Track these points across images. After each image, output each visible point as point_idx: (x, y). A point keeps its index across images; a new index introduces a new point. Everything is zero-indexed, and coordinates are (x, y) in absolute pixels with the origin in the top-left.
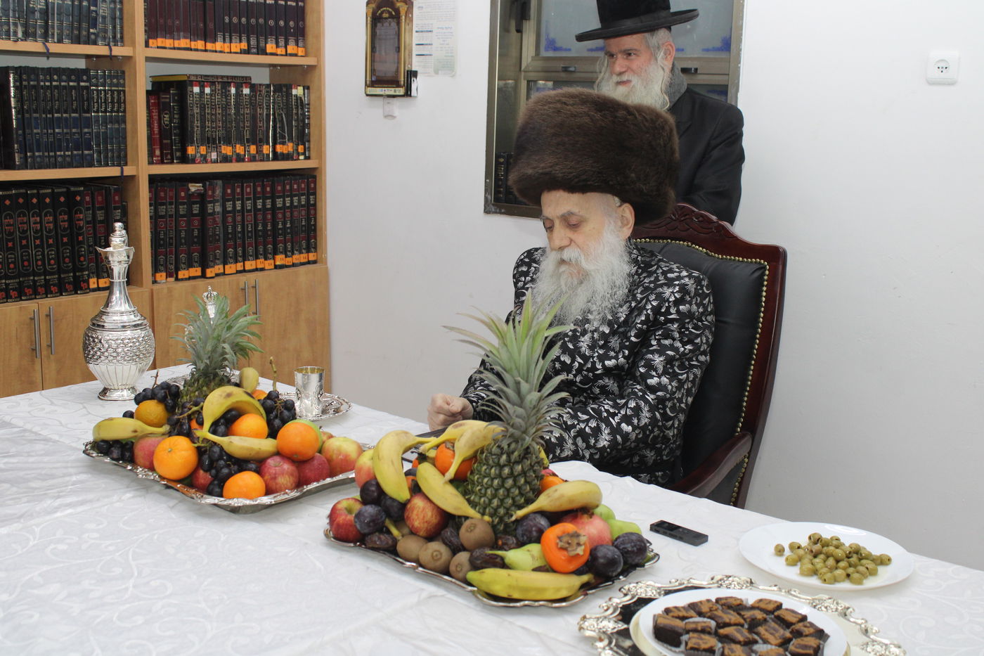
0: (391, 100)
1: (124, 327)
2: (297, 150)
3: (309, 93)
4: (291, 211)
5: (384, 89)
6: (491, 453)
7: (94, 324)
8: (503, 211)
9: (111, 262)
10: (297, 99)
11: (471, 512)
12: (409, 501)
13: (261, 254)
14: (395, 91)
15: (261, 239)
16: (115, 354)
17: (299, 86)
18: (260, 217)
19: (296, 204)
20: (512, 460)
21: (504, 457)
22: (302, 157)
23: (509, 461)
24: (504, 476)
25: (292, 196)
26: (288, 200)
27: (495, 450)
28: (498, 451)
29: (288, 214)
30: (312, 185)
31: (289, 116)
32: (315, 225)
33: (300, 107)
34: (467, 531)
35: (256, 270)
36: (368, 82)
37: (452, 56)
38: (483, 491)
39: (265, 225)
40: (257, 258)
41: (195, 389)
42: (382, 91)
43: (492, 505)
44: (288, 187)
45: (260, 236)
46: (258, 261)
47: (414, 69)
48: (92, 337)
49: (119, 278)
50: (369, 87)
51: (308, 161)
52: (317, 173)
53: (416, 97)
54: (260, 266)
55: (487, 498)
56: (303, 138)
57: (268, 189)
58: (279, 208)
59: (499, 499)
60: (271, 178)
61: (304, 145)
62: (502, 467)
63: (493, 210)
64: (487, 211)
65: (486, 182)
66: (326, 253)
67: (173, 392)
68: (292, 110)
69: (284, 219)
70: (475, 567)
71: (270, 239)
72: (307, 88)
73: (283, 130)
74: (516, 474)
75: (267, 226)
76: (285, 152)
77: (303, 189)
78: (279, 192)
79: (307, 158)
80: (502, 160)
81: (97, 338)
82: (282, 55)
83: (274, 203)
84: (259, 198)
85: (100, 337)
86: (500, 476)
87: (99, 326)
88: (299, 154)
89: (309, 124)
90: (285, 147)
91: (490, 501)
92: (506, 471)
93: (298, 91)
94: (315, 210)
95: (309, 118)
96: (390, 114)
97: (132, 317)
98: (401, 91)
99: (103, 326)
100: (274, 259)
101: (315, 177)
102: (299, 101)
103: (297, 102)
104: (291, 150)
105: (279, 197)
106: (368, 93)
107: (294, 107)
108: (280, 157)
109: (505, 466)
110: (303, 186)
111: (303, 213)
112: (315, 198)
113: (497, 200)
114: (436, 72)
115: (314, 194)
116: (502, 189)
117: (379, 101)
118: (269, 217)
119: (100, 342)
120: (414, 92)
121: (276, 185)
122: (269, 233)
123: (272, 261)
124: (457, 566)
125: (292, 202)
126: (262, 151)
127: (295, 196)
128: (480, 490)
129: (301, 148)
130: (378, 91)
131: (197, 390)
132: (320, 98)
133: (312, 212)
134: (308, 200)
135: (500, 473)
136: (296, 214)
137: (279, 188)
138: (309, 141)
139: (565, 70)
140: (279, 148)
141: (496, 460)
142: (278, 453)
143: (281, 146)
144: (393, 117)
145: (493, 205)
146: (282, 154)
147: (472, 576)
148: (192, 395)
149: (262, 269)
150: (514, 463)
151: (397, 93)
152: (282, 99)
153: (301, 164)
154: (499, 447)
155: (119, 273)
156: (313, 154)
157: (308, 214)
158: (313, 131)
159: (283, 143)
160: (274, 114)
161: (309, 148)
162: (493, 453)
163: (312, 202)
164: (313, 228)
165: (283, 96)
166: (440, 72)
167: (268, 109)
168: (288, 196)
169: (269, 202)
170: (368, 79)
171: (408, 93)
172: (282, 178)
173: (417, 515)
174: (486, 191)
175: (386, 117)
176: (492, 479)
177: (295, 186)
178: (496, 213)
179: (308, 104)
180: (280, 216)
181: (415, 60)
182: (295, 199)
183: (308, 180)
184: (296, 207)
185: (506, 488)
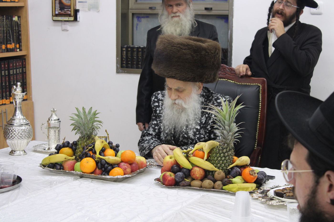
0: (66, 23)
1: (22, 125)
2: (16, 47)
3: (20, 19)
4: (16, 76)
5: (62, 18)
6: (219, 150)
7: (9, 124)
8: (126, 72)
9: (16, 98)
10: (15, 23)
11: (216, 169)
12: (192, 169)
13: (4, 97)
14: (69, 19)
15: (4, 90)
16: (21, 136)
17: (16, 16)
18: (3, 79)
19: (18, 72)
20: (227, 151)
21: (225, 150)
22: (18, 50)
23: (226, 151)
24: (226, 156)
25: (16, 69)
26: (15, 70)
27: (220, 148)
28: (222, 149)
29: (15, 77)
30: (24, 63)
31: (12, 30)
32: (26, 82)
33: (16, 26)
34: (218, 174)
35: (3, 104)
36: (54, 15)
37: (97, 3)
38: (218, 162)
39: (6, 83)
40: (3, 99)
41: (84, 142)
42: (61, 18)
43: (222, 166)
44: (15, 65)
45: (4, 88)
46: (3, 100)
47: (77, 8)
48: (9, 129)
49: (19, 105)
50: (54, 16)
51: (21, 52)
52: (26, 57)
53: (79, 21)
54: (4, 103)
55: (220, 164)
56: (19, 41)
57: (6, 66)
58: (12, 75)
59: (224, 164)
60: (7, 61)
61: (19, 44)
62: (224, 153)
63: (121, 71)
64: (118, 72)
65: (117, 59)
66: (32, 95)
67: (74, 144)
68: (14, 28)
69: (14, 80)
70: (224, 185)
71: (8, 89)
72: (19, 17)
73: (10, 37)
74: (229, 155)
75: (7, 84)
76: (11, 48)
77: (20, 65)
78: (11, 67)
79: (21, 50)
80: (124, 49)
81: (11, 129)
82: (9, 2)
83: (9, 72)
84: (3, 70)
85: (12, 129)
86: (224, 156)
87: (11, 124)
88: (17, 49)
89: (21, 34)
90: (11, 45)
91: (221, 165)
92: (227, 154)
93: (15, 19)
94: (26, 75)
95: (21, 31)
96: (66, 29)
97: (25, 121)
98: (72, 19)
99: (13, 125)
100: (10, 99)
101: (25, 59)
102: (16, 23)
103: (15, 24)
104: (13, 47)
105: (11, 69)
106: (54, 19)
107: (14, 26)
108: (9, 50)
109: (225, 153)
110: (20, 64)
111: (21, 76)
112: (26, 69)
113: (122, 67)
114: (89, 10)
115: (25, 67)
116: (124, 62)
117: (60, 24)
118: (7, 79)
119: (15, 131)
120: (78, 20)
121: (10, 64)
122: (7, 87)
123: (9, 100)
124: (218, 186)
125: (16, 71)
126: (2, 48)
127: (18, 68)
128: (217, 162)
129: (18, 46)
130: (59, 18)
131: (85, 142)
132: (27, 22)
133: (25, 76)
134: (23, 70)
135: (224, 155)
136: (18, 77)
137: (11, 65)
138: (21, 42)
139: (151, 8)
140: (9, 46)
141: (222, 151)
142: (122, 161)
143: (10, 45)
144: (67, 30)
145: (121, 69)
146: (10, 49)
147: (224, 187)
148: (83, 144)
149: (5, 104)
150: (228, 151)
151: (70, 20)
152: (9, 23)
153: (18, 53)
154: (222, 147)
155: (19, 103)
156: (23, 48)
157: (23, 77)
158: (23, 37)
159: (11, 44)
160: (6, 30)
161: (21, 45)
162: (220, 149)
163: (24, 71)
164: (25, 83)
165: (9, 21)
166: (91, 10)
167: (4, 28)
168: (15, 69)
169: (7, 72)
170: (54, 13)
171: (76, 19)
172: (12, 60)
173: (198, 173)
174: (117, 63)
175: (63, 30)
176: (221, 158)
177: (18, 64)
178: (122, 73)
179: (20, 25)
180: (12, 78)
181: (78, 4)
182: (18, 70)
183: (22, 60)
184: (18, 74)
185: (226, 160)
